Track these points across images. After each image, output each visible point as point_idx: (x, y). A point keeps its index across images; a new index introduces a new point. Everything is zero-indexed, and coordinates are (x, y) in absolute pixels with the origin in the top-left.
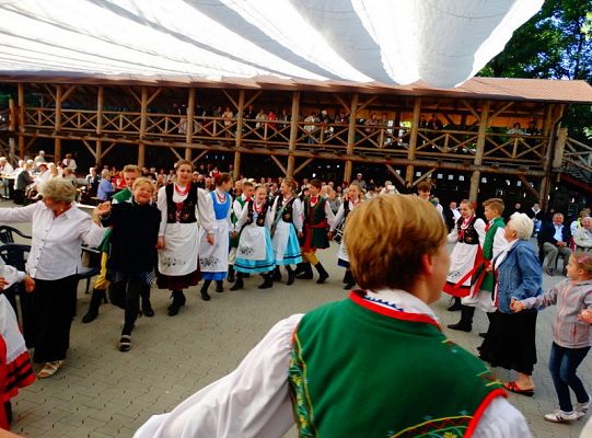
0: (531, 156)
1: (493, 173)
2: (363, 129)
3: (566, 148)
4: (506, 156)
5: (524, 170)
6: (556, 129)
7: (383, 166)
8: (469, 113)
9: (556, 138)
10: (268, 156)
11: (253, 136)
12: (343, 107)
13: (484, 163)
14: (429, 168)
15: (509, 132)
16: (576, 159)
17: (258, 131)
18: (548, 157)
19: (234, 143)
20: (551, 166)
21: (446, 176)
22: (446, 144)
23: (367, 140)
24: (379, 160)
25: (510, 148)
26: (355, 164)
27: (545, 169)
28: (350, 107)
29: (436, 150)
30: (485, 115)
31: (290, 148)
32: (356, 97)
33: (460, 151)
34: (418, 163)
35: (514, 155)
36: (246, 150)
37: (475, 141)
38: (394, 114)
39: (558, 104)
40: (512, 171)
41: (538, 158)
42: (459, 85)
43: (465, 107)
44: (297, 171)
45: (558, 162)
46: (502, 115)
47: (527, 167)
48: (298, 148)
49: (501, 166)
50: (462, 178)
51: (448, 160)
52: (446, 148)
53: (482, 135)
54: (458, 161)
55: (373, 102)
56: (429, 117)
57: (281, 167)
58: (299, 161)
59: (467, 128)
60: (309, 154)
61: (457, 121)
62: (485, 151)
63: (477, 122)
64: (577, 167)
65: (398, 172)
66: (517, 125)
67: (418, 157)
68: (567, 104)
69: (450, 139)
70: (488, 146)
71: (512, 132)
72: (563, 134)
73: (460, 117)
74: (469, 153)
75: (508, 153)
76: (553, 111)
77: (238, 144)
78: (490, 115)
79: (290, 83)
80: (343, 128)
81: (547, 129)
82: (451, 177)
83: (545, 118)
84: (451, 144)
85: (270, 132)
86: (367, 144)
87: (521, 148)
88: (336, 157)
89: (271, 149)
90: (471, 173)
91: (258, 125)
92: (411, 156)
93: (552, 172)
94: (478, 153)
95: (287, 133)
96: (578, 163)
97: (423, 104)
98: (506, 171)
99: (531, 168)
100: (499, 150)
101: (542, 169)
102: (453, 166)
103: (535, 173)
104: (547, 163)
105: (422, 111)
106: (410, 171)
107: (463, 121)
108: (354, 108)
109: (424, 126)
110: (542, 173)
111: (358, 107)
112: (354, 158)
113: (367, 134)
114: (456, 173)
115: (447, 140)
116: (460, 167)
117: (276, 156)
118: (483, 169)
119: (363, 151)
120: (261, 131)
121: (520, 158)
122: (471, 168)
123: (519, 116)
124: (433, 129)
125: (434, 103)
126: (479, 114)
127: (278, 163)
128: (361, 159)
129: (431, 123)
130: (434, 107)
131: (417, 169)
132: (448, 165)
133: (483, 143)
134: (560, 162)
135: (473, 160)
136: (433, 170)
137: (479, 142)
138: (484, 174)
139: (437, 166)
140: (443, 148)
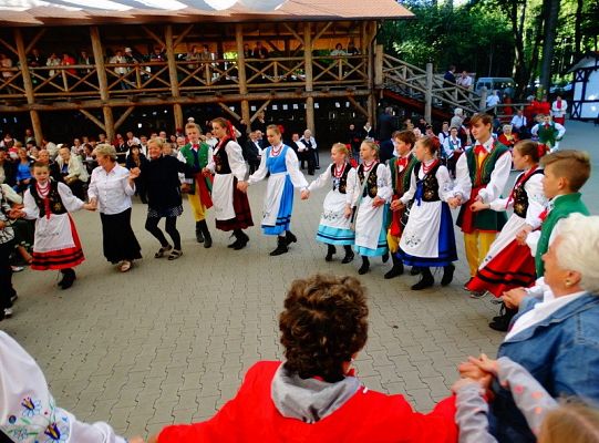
0: (355, 76)
1: (325, 98)
2: (185, 66)
3: (385, 65)
4: (333, 79)
5: (352, 91)
6: (373, 47)
7: (214, 105)
8: (293, 37)
9: (374, 56)
10: (77, 111)
11: (48, 88)
12: (156, 42)
13: (316, 88)
14: (264, 101)
15: (332, 54)
16: (393, 74)
17: (54, 80)
18: (370, 75)
19: (24, 100)
20: (374, 85)
21: (280, 107)
22: (276, 73)
23: (192, 79)
24: (210, 99)
25: (335, 70)
26: (184, 106)
27: (369, 87)
28: (164, 41)
29: (267, 81)
30: (308, 38)
31: (103, 97)
32: (169, 28)
33: (289, 79)
34: (251, 96)
35: (340, 77)
36: (45, 107)
37: (303, 67)
38: (215, 46)
39: (370, 21)
40: (341, 93)
41: (361, 77)
42: (278, 7)
43: (288, 31)
44: (118, 124)
45: (379, 80)
46: (323, 37)
47: (354, 88)
48: (112, 96)
49: (331, 89)
50: (296, 107)
51: (280, 90)
52: (276, 78)
53: (308, 59)
54: (291, 90)
55: (189, 33)
56: (253, 46)
57: (96, 122)
58: (116, 112)
59: (292, 54)
60: (128, 102)
61: (281, 46)
62: (314, 76)
63: (300, 46)
64: (394, 81)
65: (232, 109)
66: (338, 46)
67: (250, 91)
68: (379, 20)
69: (278, 67)
70: (316, 71)
71: (335, 53)
72: (379, 50)
73: (283, 43)
74: (298, 80)
75: (335, 76)
76: (367, 29)
77: (30, 100)
78: (313, 37)
79: (82, 16)
80: (163, 67)
81: (364, 47)
82: (285, 107)
83: (361, 36)
84: (281, 72)
85: (71, 81)
86: (193, 82)
87: (345, 68)
88: (160, 102)
89: (78, 102)
90: (304, 100)
91: (52, 74)
92: (242, 91)
93: (375, 90)
94: (308, 79)
95: (94, 79)
96: (394, 78)
97: (244, 31)
98: (336, 93)
99: (358, 88)
100: (326, 74)
101: (365, 88)
102: (287, 95)
103: (361, 92)
104: (369, 81)
105: (245, 38)
106: (245, 106)
107: (287, 46)
108: (169, 42)
109: (250, 57)
110: (367, 92)
111: (174, 40)
112: (182, 100)
113: (191, 71)
114: (290, 102)
115: (276, 68)
116: (293, 95)
117: (85, 109)
118: (315, 94)
119: (190, 91)
120: (58, 80)
121: (346, 79)
122: (304, 95)
123: (338, 36)
124: (259, 57)
125: (255, 30)
126: (302, 37)
127: (92, 118)
128: (189, 101)
129: (256, 51)
130: (256, 34)
131: (251, 103)
132: (281, 96)
133: (311, 67)
134: (381, 79)
135: (304, 86)
136: (268, 103)
137: (306, 68)
138: (316, 100)
139: (271, 97)
140: (274, 78)
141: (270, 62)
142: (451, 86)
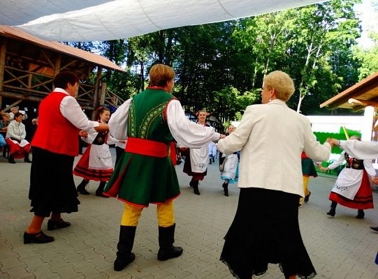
0: (86, 97)
9: (100, 88)
18: (96, 99)
22: (30, 83)
27: (94, 106)
30: (58, 65)
34: (7, 94)
41: (90, 99)
45: (102, 102)
47: (88, 104)
52: (30, 86)
67: (6, 90)
69: (33, 78)
72: (104, 85)
78: (61, 66)
84: (34, 83)
87: (80, 91)
101: (91, 106)
103: (89, 108)
104: (95, 102)
109: (10, 65)
110: (93, 109)
124: (19, 68)
131: (4, 99)
132: (32, 99)
136: (20, 101)
139: (24, 98)
140: (28, 85)
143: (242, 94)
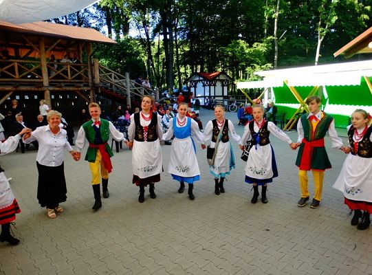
0: (80, 77)
3: (100, 72)
4: (64, 78)
5: (79, 87)
6: (91, 59)
9: (92, 65)
13: (51, 84)
14: (7, 92)
15: (62, 61)
16: (106, 78)
18: (90, 77)
20: (94, 84)
25: (65, 72)
27: (90, 85)
30: (43, 48)
35: (70, 77)
40: (71, 88)
45: (97, 80)
46: (52, 50)
47: (82, 85)
49: (65, 86)
51: (22, 84)
52: (17, 75)
53: (44, 63)
54: (31, 84)
69: (18, 66)
72: (96, 62)
75: (66, 77)
78: (46, 49)
84: (21, 71)
93: (95, 87)
94: (45, 77)
96: (107, 80)
98: (68, 88)
100: (59, 74)
101: (87, 86)
102: (28, 88)
104: (90, 81)
110: (89, 89)
114: (30, 93)
115: (16, 68)
116: (33, 88)
118: (51, 88)
121: (73, 79)
122: (43, 89)
132: (23, 88)
133: (46, 69)
134: (98, 80)
135: (42, 82)
136: (10, 94)
137: (43, 69)
138: (52, 93)
139: (14, 89)
140: (15, 75)
141: (12, 62)
142: (140, 86)
143: (251, 46)
